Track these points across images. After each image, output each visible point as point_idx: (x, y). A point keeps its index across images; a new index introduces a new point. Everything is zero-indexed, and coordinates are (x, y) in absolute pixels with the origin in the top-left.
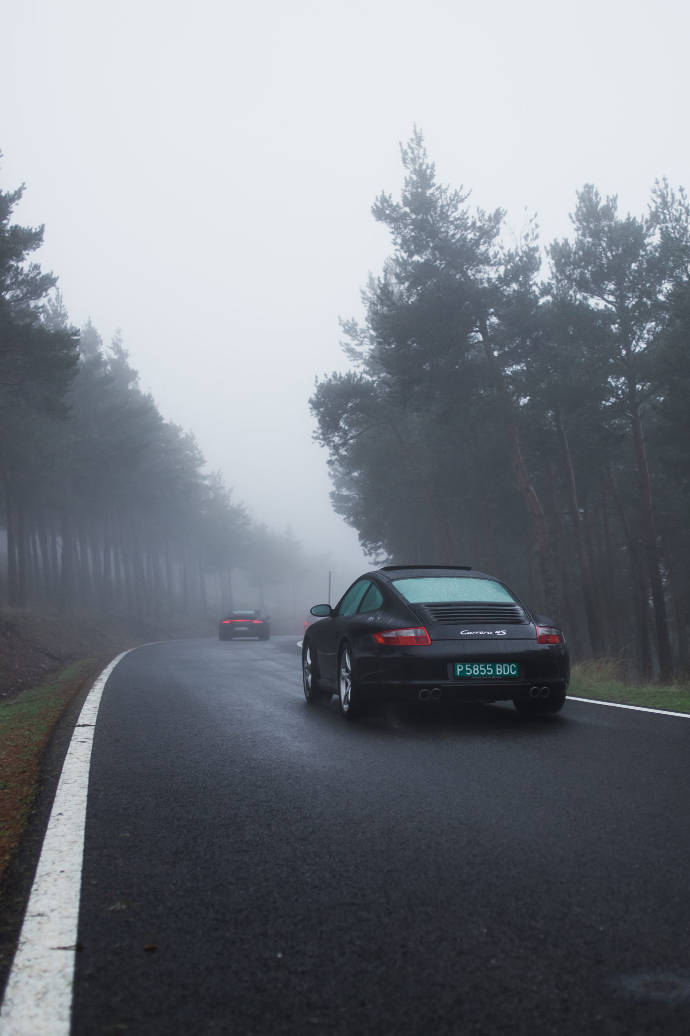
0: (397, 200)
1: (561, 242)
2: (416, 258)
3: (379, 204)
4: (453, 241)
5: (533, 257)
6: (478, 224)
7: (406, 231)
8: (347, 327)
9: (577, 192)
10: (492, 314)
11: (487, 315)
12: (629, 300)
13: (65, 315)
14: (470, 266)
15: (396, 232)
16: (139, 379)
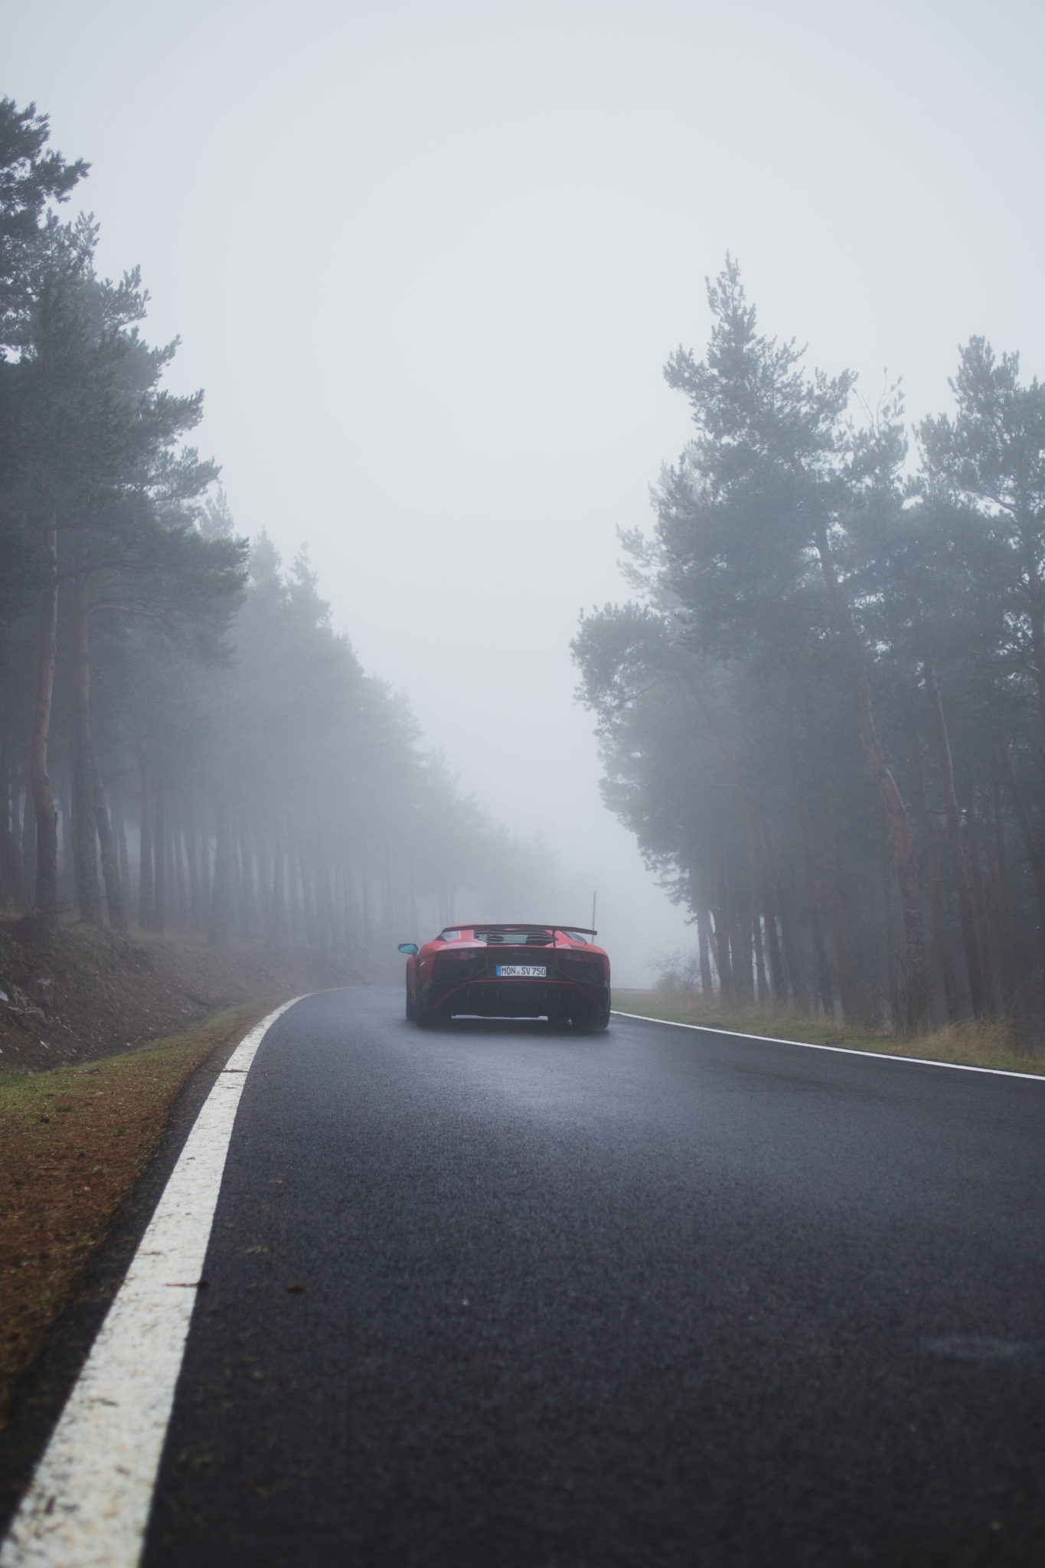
0: (700, 357)
1: (936, 418)
2: (726, 440)
3: (674, 364)
4: (780, 416)
5: (895, 440)
6: (817, 392)
7: (713, 402)
8: (627, 541)
9: (960, 347)
10: (835, 519)
11: (826, 521)
12: (1034, 502)
13: (230, 523)
14: (803, 452)
15: (698, 404)
16: (331, 613)
